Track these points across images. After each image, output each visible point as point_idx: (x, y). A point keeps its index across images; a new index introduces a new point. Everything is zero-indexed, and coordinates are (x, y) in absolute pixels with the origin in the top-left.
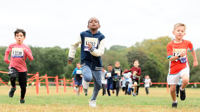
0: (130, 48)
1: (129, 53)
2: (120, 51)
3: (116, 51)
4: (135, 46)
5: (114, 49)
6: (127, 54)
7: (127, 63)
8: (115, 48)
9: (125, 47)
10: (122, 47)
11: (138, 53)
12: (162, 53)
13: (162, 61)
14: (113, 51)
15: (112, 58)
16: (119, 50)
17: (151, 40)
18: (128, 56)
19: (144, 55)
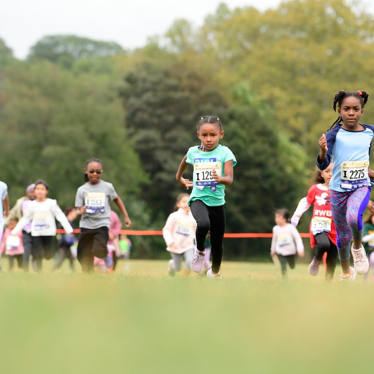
0: (138, 51)
1: (130, 79)
2: (86, 69)
3: (68, 65)
4: (164, 43)
5: (54, 58)
6: (121, 83)
7: (122, 131)
8: (60, 49)
9: (117, 48)
10: (99, 45)
11: (172, 82)
12: (302, 81)
13: (299, 124)
14: (48, 65)
15: (43, 104)
16: (84, 60)
17: (252, 11)
18: (124, 95)
19: (206, 89)
